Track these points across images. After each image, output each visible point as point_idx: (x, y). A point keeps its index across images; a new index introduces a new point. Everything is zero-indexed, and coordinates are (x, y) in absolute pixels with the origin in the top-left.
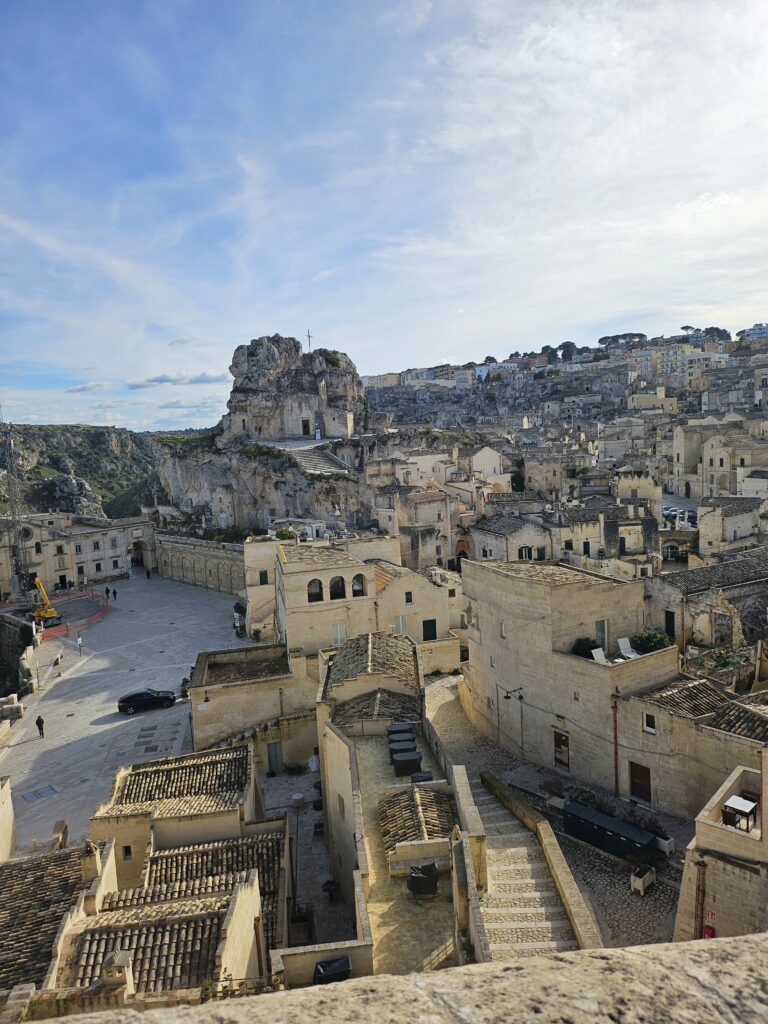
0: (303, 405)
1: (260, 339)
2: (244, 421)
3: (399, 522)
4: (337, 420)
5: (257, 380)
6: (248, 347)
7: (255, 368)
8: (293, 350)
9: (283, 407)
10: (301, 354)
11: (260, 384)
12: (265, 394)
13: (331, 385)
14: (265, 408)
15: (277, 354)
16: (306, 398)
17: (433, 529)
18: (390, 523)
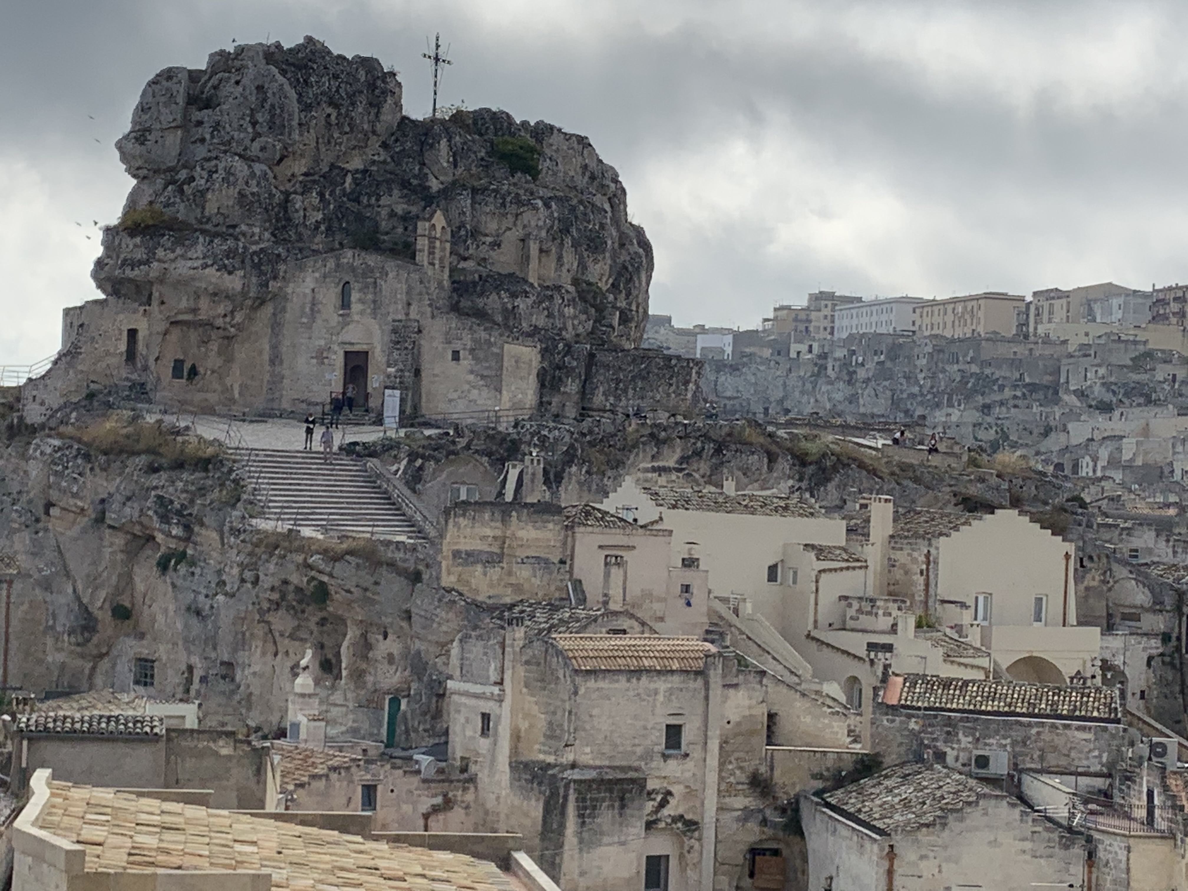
0: (355, 296)
1: (241, 50)
2: (132, 333)
3: (516, 737)
4: (466, 362)
5: (203, 193)
6: (194, 76)
7: (201, 151)
8: (362, 101)
9: (280, 297)
10: (388, 118)
11: (211, 208)
12: (220, 246)
13: (475, 233)
14: (216, 295)
15: (295, 107)
16: (368, 271)
17: (640, 784)
18: (484, 743)
